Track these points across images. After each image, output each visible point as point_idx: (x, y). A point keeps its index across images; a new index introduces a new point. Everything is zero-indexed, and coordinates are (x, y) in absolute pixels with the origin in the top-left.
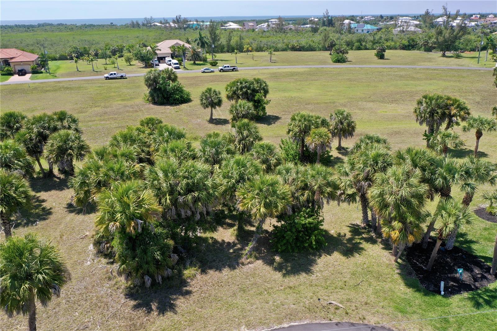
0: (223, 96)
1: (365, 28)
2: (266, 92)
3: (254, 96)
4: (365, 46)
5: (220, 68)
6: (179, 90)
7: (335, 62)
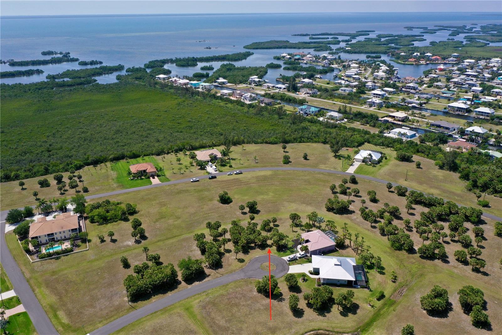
0: (245, 206)
1: (311, 110)
2: (256, 204)
3: (254, 207)
4: (304, 140)
5: (235, 172)
6: (229, 198)
7: (285, 163)
